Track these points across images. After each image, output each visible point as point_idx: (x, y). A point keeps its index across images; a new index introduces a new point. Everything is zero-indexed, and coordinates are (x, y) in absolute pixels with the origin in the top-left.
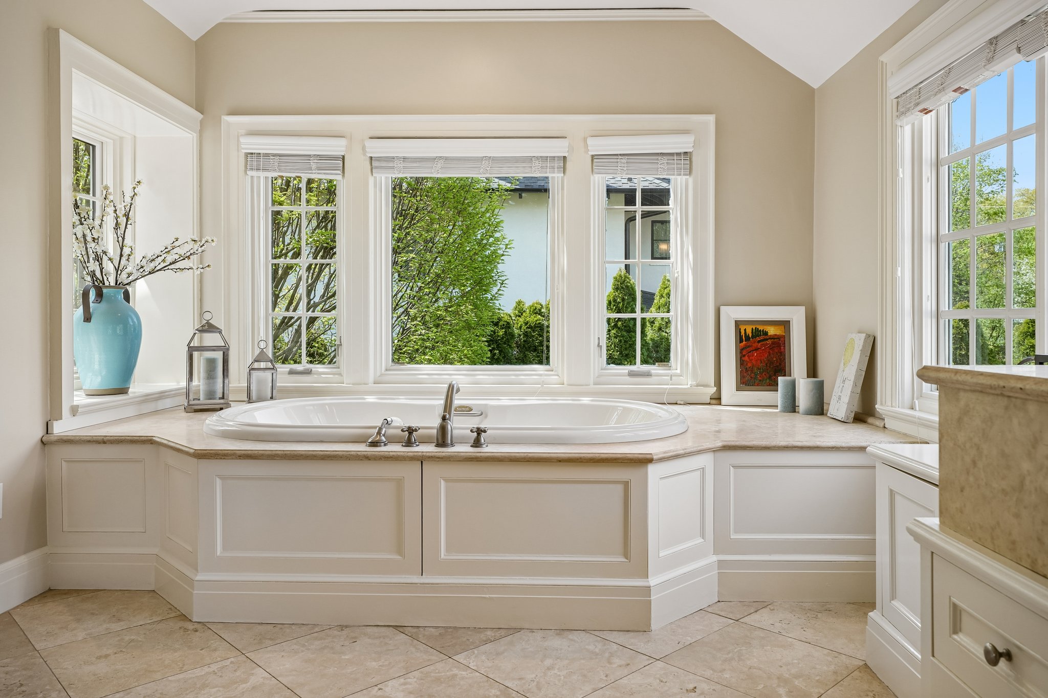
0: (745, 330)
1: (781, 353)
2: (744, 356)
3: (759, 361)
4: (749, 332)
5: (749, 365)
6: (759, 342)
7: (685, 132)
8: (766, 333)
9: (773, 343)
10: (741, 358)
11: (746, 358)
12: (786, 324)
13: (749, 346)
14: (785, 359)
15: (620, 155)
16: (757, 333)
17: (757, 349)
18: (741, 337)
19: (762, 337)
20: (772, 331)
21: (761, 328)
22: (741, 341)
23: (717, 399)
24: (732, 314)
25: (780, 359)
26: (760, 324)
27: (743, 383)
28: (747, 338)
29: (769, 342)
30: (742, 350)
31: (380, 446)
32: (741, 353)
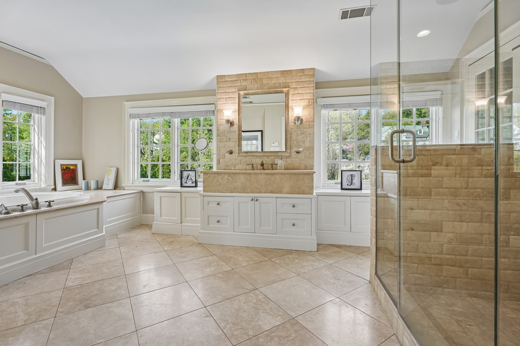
0: (63, 167)
1: (75, 174)
2: (63, 175)
3: (68, 177)
4: (65, 168)
5: (65, 178)
6: (68, 171)
7: (43, 100)
8: (70, 168)
9: (72, 171)
10: (62, 176)
11: (64, 176)
12: (76, 165)
13: (65, 172)
14: (76, 176)
15: (17, 103)
16: (67, 168)
17: (67, 173)
18: (62, 169)
19: (69, 169)
20: (72, 167)
21: (68, 166)
22: (62, 171)
23: (55, 189)
24: (59, 162)
25: (74, 176)
26: (68, 165)
27: (63, 184)
28: (64, 170)
29: (71, 171)
30: (62, 173)
31: (10, 214)
32: (62, 174)
